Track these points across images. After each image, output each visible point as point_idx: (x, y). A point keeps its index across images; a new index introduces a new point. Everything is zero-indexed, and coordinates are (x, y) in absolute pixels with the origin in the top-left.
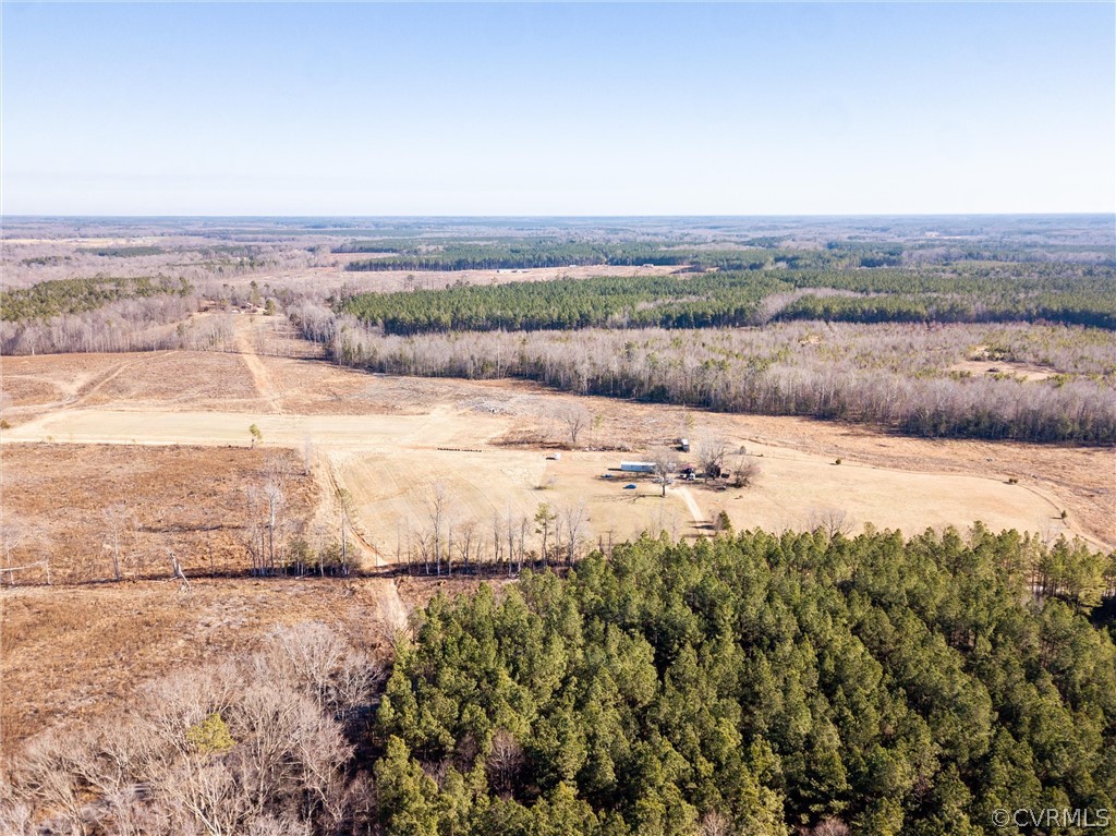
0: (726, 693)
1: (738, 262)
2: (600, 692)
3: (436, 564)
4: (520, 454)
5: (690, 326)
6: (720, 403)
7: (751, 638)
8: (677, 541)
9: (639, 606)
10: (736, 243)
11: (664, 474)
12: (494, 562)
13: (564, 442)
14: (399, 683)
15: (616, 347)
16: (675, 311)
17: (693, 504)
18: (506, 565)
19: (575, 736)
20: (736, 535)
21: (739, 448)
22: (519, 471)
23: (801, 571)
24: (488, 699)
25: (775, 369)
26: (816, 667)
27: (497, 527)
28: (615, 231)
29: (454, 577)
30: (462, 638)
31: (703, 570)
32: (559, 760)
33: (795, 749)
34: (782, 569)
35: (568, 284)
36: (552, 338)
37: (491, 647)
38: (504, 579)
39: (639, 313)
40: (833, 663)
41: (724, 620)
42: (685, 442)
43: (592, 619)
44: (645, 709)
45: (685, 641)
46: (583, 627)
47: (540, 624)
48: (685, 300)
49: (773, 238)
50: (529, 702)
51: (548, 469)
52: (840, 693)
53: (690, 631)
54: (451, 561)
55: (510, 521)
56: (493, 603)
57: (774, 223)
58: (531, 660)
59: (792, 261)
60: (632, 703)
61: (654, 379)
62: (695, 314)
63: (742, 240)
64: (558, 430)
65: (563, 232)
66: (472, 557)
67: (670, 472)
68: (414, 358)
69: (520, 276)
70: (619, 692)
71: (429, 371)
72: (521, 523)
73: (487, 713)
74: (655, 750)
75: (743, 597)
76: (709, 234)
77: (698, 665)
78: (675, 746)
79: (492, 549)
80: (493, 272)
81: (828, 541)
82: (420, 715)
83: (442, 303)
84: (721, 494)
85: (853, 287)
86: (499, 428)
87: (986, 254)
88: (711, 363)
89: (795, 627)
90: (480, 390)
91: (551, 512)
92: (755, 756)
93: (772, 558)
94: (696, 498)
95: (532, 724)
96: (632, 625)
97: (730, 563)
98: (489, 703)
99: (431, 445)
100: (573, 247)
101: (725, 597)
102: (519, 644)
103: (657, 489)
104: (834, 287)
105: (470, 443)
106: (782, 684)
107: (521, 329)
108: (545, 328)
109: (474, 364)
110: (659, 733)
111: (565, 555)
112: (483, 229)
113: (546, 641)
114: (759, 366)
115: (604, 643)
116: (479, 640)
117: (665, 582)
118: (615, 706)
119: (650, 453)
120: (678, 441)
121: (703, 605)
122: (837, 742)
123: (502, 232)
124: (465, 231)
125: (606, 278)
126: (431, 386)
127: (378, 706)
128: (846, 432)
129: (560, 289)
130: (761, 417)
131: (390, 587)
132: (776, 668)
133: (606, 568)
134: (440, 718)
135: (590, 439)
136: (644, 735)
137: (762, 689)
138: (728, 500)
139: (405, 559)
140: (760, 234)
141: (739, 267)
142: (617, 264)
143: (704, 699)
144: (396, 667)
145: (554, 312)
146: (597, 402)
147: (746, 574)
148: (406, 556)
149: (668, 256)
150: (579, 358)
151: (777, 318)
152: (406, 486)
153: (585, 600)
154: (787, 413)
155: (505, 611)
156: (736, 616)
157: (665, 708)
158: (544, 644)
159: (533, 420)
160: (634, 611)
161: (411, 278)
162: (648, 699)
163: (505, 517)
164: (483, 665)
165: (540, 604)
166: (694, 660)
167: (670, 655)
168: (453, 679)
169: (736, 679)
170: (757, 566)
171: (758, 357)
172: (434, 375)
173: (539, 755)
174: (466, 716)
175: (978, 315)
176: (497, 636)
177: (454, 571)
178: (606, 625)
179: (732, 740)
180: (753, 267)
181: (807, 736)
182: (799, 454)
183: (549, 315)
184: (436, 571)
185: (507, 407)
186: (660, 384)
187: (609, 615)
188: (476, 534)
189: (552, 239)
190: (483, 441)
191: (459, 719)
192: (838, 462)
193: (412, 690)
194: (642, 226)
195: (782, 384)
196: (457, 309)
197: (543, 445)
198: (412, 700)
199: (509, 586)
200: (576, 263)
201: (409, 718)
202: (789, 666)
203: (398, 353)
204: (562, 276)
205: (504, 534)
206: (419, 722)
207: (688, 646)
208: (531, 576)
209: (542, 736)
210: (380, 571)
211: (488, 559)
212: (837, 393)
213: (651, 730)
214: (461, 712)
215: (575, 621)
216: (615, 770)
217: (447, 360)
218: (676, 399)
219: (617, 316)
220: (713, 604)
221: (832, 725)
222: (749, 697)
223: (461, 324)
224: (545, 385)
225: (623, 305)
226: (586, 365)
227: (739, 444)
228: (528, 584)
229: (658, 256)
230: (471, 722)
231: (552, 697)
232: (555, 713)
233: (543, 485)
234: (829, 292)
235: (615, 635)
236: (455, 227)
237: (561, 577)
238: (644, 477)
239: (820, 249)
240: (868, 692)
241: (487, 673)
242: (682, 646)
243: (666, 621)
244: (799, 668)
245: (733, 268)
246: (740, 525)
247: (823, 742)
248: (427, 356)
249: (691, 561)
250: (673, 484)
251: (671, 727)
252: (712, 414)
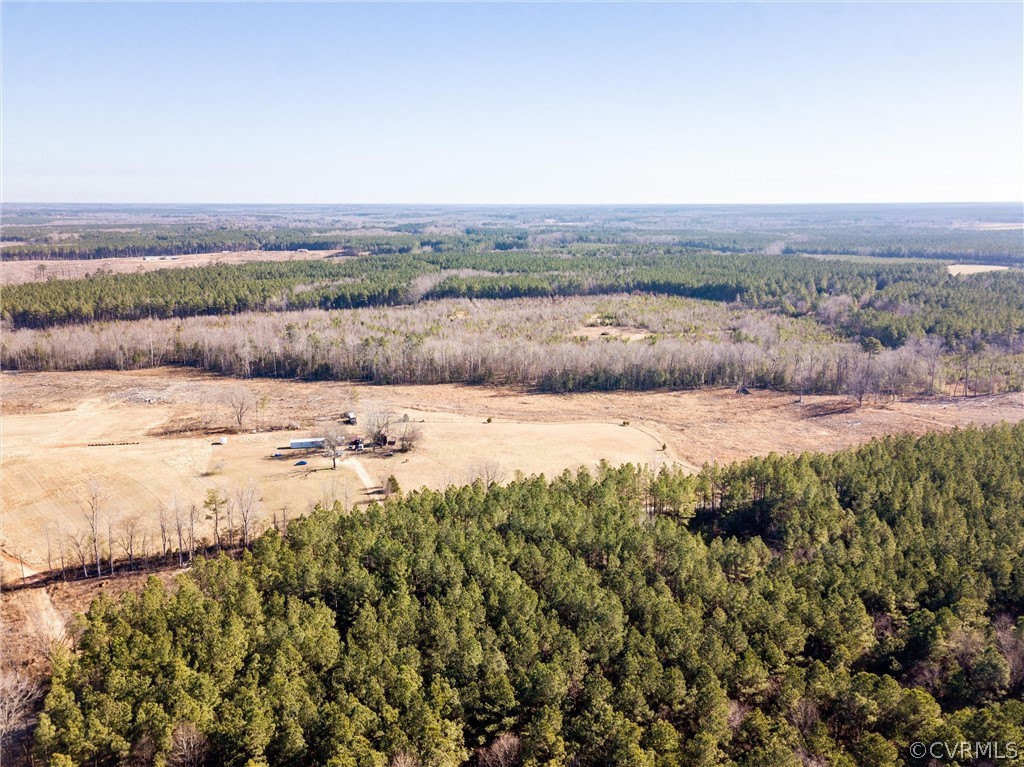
0: (405, 642)
1: (388, 247)
2: (284, 664)
3: (95, 566)
4: (182, 442)
5: (348, 307)
6: (382, 376)
7: (424, 588)
8: (350, 508)
9: (317, 576)
10: (385, 229)
11: (333, 447)
12: (162, 554)
13: (229, 426)
14: (60, 696)
15: (276, 330)
16: (332, 292)
17: (363, 473)
18: (175, 556)
19: (263, 710)
20: (405, 496)
21: (402, 417)
22: (183, 460)
23: (464, 521)
24: (165, 693)
25: (429, 343)
26: (483, 604)
27: (162, 518)
28: (267, 218)
29: (118, 575)
30: (131, 637)
31: (377, 532)
32: (247, 739)
33: (470, 680)
34: (447, 521)
35: (221, 270)
36: (209, 324)
37: (165, 640)
38: (174, 569)
39: (297, 296)
40: (497, 599)
41: (399, 576)
42: (352, 415)
43: (272, 595)
44: (330, 672)
45: (364, 601)
46: (263, 604)
47: (217, 610)
48: (341, 282)
49: (417, 225)
50: (211, 688)
51: (215, 454)
52: (505, 623)
53: (368, 591)
54: (113, 559)
55: (177, 510)
56: (165, 596)
57: (418, 211)
58: (209, 645)
59: (436, 246)
60: (317, 668)
61: (317, 358)
62: (352, 295)
63: (390, 226)
64: (223, 415)
65: (212, 219)
66: (137, 552)
67: (340, 445)
68: (53, 352)
69: (169, 262)
70: (304, 660)
71: (72, 365)
72: (189, 512)
73: (165, 708)
74: (342, 708)
75: (414, 552)
76: (359, 221)
77: (377, 621)
78: (361, 700)
79: (159, 542)
80: (139, 260)
81: (486, 491)
82: (87, 726)
83: (81, 293)
84: (388, 461)
85: (490, 268)
86: (158, 417)
87: (593, 237)
88: (370, 341)
89: (462, 572)
90: (132, 380)
91: (221, 497)
92: (435, 693)
93: (438, 513)
94: (366, 466)
95: (215, 709)
96: (312, 594)
97: (401, 522)
98: (167, 698)
99: (79, 442)
100: (224, 233)
101: (398, 554)
102: (196, 631)
103: (328, 462)
104: (474, 268)
105: (125, 436)
106: (455, 625)
107: (174, 316)
108: (201, 313)
109: (124, 354)
110: (345, 692)
111: (239, 537)
112: (124, 216)
113: (224, 624)
114: (415, 340)
115: (285, 616)
116: (150, 635)
117: (341, 548)
118: (300, 675)
119: (318, 429)
120: (345, 415)
121: (378, 564)
122: (505, 666)
123: (147, 219)
124: (103, 219)
125: (260, 263)
126: (75, 380)
127: (35, 726)
128: (494, 394)
129: (214, 275)
130: (420, 387)
131: (42, 596)
132: (449, 611)
133: (283, 544)
134: (111, 724)
135: (257, 421)
136: (331, 696)
137: (437, 632)
138: (396, 466)
139: (57, 565)
140: (405, 221)
141: (389, 251)
142: (271, 249)
143: (385, 652)
144: (55, 680)
145: (210, 297)
146: (261, 384)
147: (416, 530)
148: (59, 562)
149: (321, 241)
150: (239, 343)
151: (427, 296)
152: (54, 487)
153: (262, 577)
154: (443, 381)
155: (178, 602)
156: (410, 571)
157: (350, 667)
158: (223, 627)
159: (195, 406)
160: (313, 580)
161: (42, 268)
162: (333, 661)
163: (171, 508)
164: (158, 660)
165: (216, 588)
166: (373, 617)
167: (351, 616)
168: (123, 680)
169: (413, 627)
170: (425, 521)
171: (413, 333)
172: (77, 368)
173: (225, 738)
174: (142, 716)
175: (590, 289)
176: (171, 627)
177: (117, 569)
178: (286, 598)
179: (414, 684)
180: (401, 251)
181: (480, 666)
182: (456, 417)
183: (204, 301)
184: (97, 572)
185: (164, 396)
186: (324, 362)
187: (288, 588)
188: (140, 528)
189: (201, 226)
190: (140, 433)
191: (133, 720)
192: (489, 421)
193: (76, 701)
194: (294, 213)
195: (437, 356)
196: (100, 298)
197: (208, 432)
198: (77, 712)
199: (180, 575)
200: (229, 249)
201: (75, 731)
202: (459, 607)
203: (32, 348)
204: (215, 262)
205: (171, 525)
206: (86, 734)
207: (367, 605)
208: (204, 562)
209: (227, 719)
210: (28, 582)
211: (155, 552)
212: (484, 361)
213: (338, 690)
214: (135, 713)
215: (254, 600)
216: (304, 736)
217: (92, 351)
218: (340, 376)
219: (275, 299)
220: (388, 562)
221: (499, 653)
222: (426, 641)
223: (105, 314)
224: (205, 371)
225: (280, 288)
226: (248, 348)
227: (403, 412)
228: (201, 570)
229: (311, 241)
230: (147, 721)
231: (235, 678)
232: (239, 693)
233: (209, 471)
234: (470, 272)
235: (296, 606)
236: (91, 214)
237: (237, 559)
238: (314, 452)
239: (460, 234)
240: (527, 618)
241: (162, 668)
242: (361, 606)
243: (345, 585)
244: (469, 607)
245: (384, 252)
246: (406, 487)
247: (493, 669)
248: (68, 348)
249: (364, 526)
250: (343, 456)
251: (356, 683)
252: (375, 387)
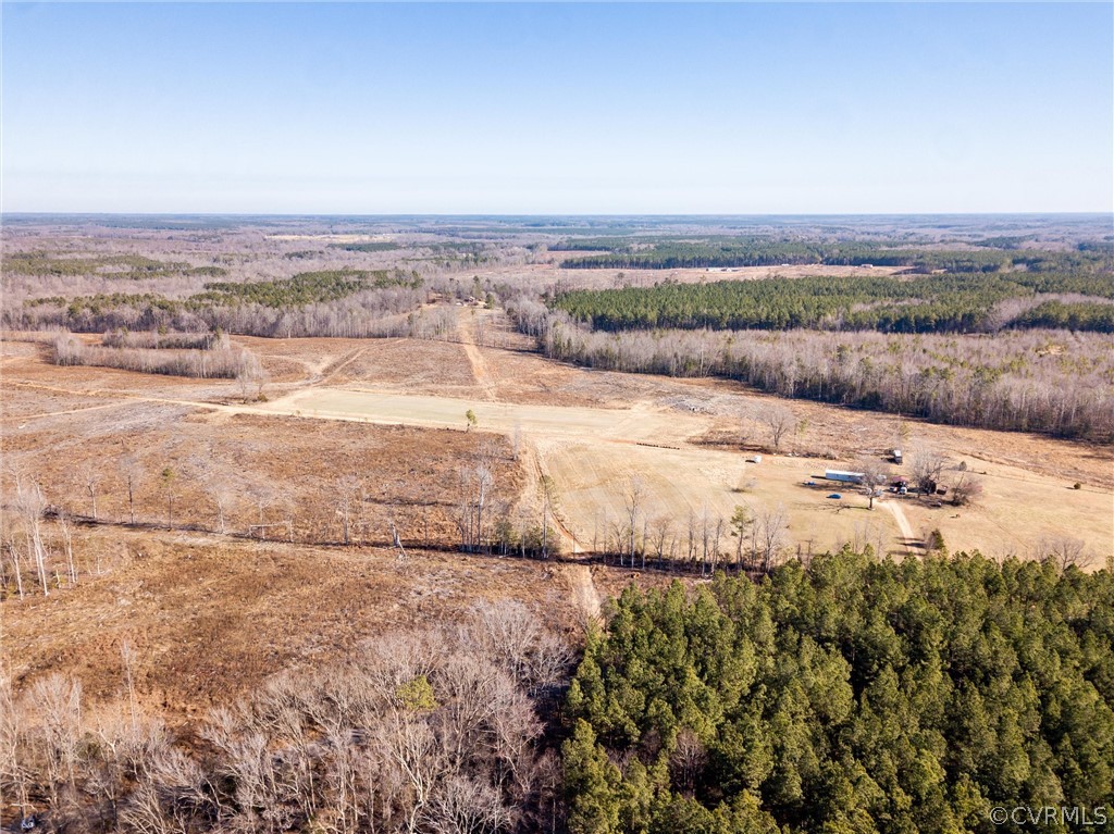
0: (930, 723)
1: (969, 264)
2: (790, 704)
3: (630, 557)
4: (718, 454)
5: (910, 331)
6: (939, 414)
7: (961, 668)
8: (883, 556)
9: (836, 621)
10: (969, 243)
11: (872, 486)
12: (687, 560)
13: (765, 445)
14: (589, 669)
15: (827, 350)
16: (894, 314)
17: (903, 520)
18: (699, 564)
19: (762, 745)
20: (950, 556)
21: (958, 464)
22: (717, 472)
23: (1025, 603)
24: (674, 695)
25: (1006, 380)
26: (1038, 709)
27: (692, 526)
28: (833, 230)
29: (648, 570)
30: (652, 632)
31: (910, 590)
32: (744, 767)
33: (1009, 796)
34: (1002, 598)
35: (779, 284)
36: (759, 338)
37: (681, 644)
38: (696, 578)
39: (854, 315)
40: (1059, 708)
41: (931, 646)
42: (898, 453)
43: (786, 628)
44: (838, 728)
45: (886, 663)
46: (776, 636)
47: (731, 627)
48: (906, 303)
49: (1012, 238)
50: (717, 704)
51: (748, 472)
52: (1066, 742)
53: (892, 653)
54: (646, 554)
55: (706, 521)
56: (684, 601)
57: (1015, 222)
58: (720, 662)
59: (1034, 264)
60: (825, 720)
61: (867, 385)
62: (917, 318)
63: (976, 240)
64: (760, 433)
65: (777, 230)
66: (666, 552)
67: (880, 484)
68: (620, 353)
69: (730, 274)
70: (811, 706)
71: (633, 367)
72: (716, 524)
73: (673, 709)
74: (847, 772)
75: (954, 623)
76: (937, 234)
77: (899, 689)
78: (869, 771)
79: (686, 547)
80: (702, 271)
81: (1060, 573)
82: (608, 702)
83: (649, 300)
84: (935, 512)
85: (1107, 293)
86: (698, 426)
88: (931, 371)
89: (1014, 663)
90: (681, 388)
91: (748, 516)
92: (960, 796)
93: (991, 585)
94: (907, 513)
95: (717, 726)
96: (828, 639)
97: (942, 586)
98: (676, 700)
99: (630, 439)
100: (787, 245)
101: (934, 621)
102: (708, 644)
103: (863, 500)
104: (1083, 293)
105: (668, 440)
106: (996, 723)
107: (727, 328)
108: (752, 328)
109: (677, 362)
110: (851, 756)
111: (760, 561)
112: (695, 227)
113: (736, 645)
114: (987, 376)
115: (797, 655)
116: (669, 636)
117: (867, 598)
118: (806, 721)
119: (858, 463)
120: (890, 452)
121: (908, 626)
122: (1059, 794)
123: (714, 230)
124: (679, 229)
125: (820, 278)
126: (634, 382)
127: (568, 688)
128: (1089, 454)
129: (771, 288)
130: (986, 432)
131: (585, 573)
132: (991, 705)
133: (804, 578)
134: (627, 708)
135: (793, 444)
136: (835, 755)
137: (972, 724)
138: (943, 518)
139: (601, 548)
140: (996, 234)
141: (970, 269)
142: (833, 264)
143: (903, 727)
144: (588, 653)
145: (763, 311)
146: (804, 406)
147: (960, 599)
148: (602, 545)
149: (889, 255)
150: (786, 360)
151: (1012, 324)
152: (606, 477)
153: (779, 607)
154: (1018, 429)
155: (697, 611)
156: (946, 643)
157: (860, 730)
158: (734, 647)
159: (735, 421)
160: (831, 624)
161: (621, 275)
162: (842, 717)
163: (701, 517)
164: (672, 662)
165: (732, 607)
166: (894, 683)
167: (869, 675)
168: (641, 671)
169: (942, 710)
170: (973, 592)
171: (987, 367)
172: (637, 371)
173: (724, 758)
174: (652, 710)
176: (686, 633)
177: (648, 564)
178: (801, 636)
179: (934, 775)
180: (985, 269)
181: (1024, 783)
182: (1030, 475)
183: (757, 314)
184: (630, 563)
185: (708, 406)
186: (874, 390)
187: (804, 626)
188: (671, 530)
189: (765, 238)
190: (681, 439)
191: (645, 711)
192: (1077, 487)
193: (602, 677)
194: (863, 225)
195: (1014, 397)
196: (664, 307)
197: (743, 448)
198: (601, 687)
199: (701, 585)
200: (789, 262)
201: (597, 704)
202: (1005, 704)
203: (604, 348)
204: (773, 275)
205: (698, 534)
206: (606, 710)
207: (889, 668)
208: (724, 578)
209: (727, 740)
210: (577, 557)
211: (682, 556)
212: (1080, 410)
213: (844, 751)
214: (647, 705)
215: (767, 628)
216: (802, 786)
217: (651, 356)
218: (890, 407)
219: (829, 317)
220: (919, 627)
221: (1054, 776)
222: (956, 731)
223: (667, 322)
224: (749, 386)
225: (837, 306)
226: (794, 367)
227: (961, 459)
228: (721, 585)
229: (878, 256)
230: (656, 717)
231: (739, 703)
232: (742, 719)
233: (740, 488)
234: (1077, 298)
235: (808, 646)
236: (667, 226)
237: (756, 582)
238: (850, 487)
239: (1069, 250)
240: (1101, 746)
241: (675, 670)
242: (882, 667)
243: (866, 639)
244: (1018, 708)
245: (962, 269)
246: (954, 545)
247: (1042, 793)
248: (632, 352)
249: (897, 580)
250: (882, 497)
251: (865, 750)
252: (929, 425)
